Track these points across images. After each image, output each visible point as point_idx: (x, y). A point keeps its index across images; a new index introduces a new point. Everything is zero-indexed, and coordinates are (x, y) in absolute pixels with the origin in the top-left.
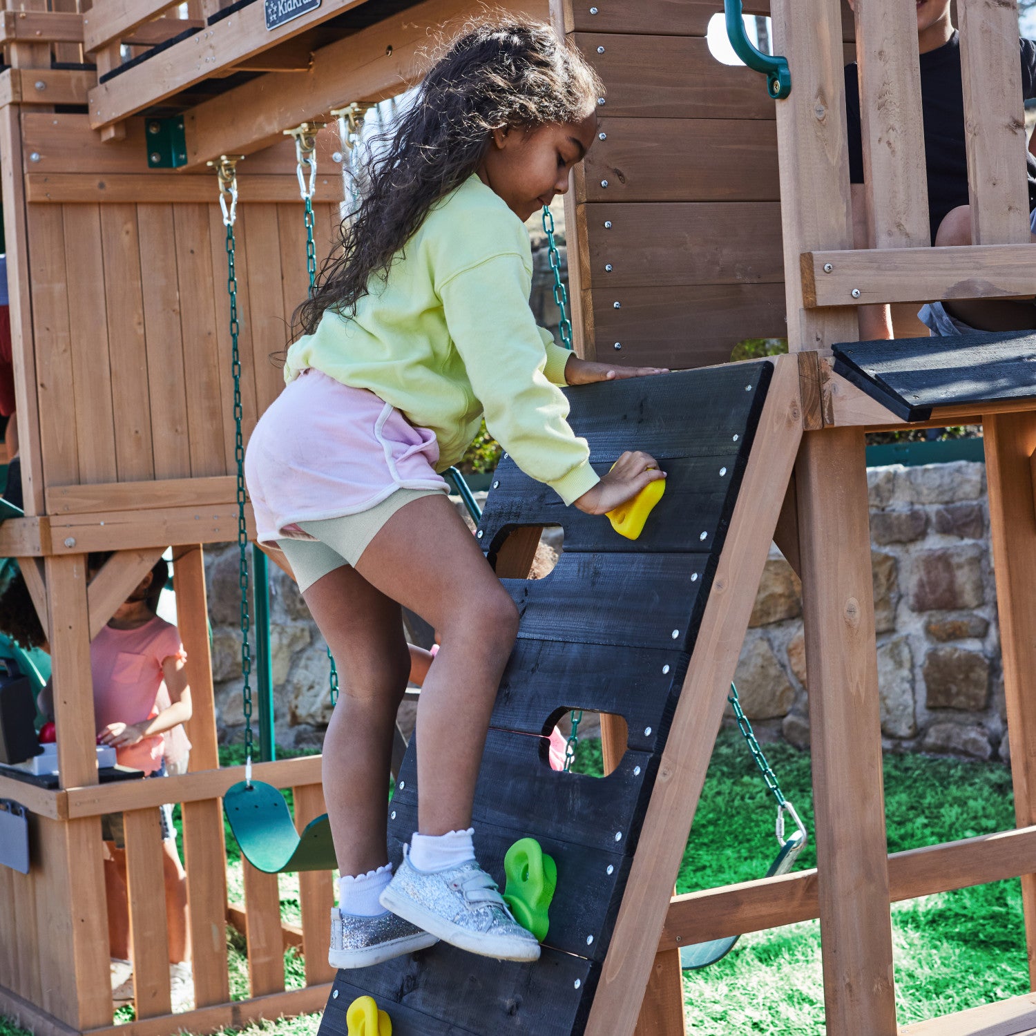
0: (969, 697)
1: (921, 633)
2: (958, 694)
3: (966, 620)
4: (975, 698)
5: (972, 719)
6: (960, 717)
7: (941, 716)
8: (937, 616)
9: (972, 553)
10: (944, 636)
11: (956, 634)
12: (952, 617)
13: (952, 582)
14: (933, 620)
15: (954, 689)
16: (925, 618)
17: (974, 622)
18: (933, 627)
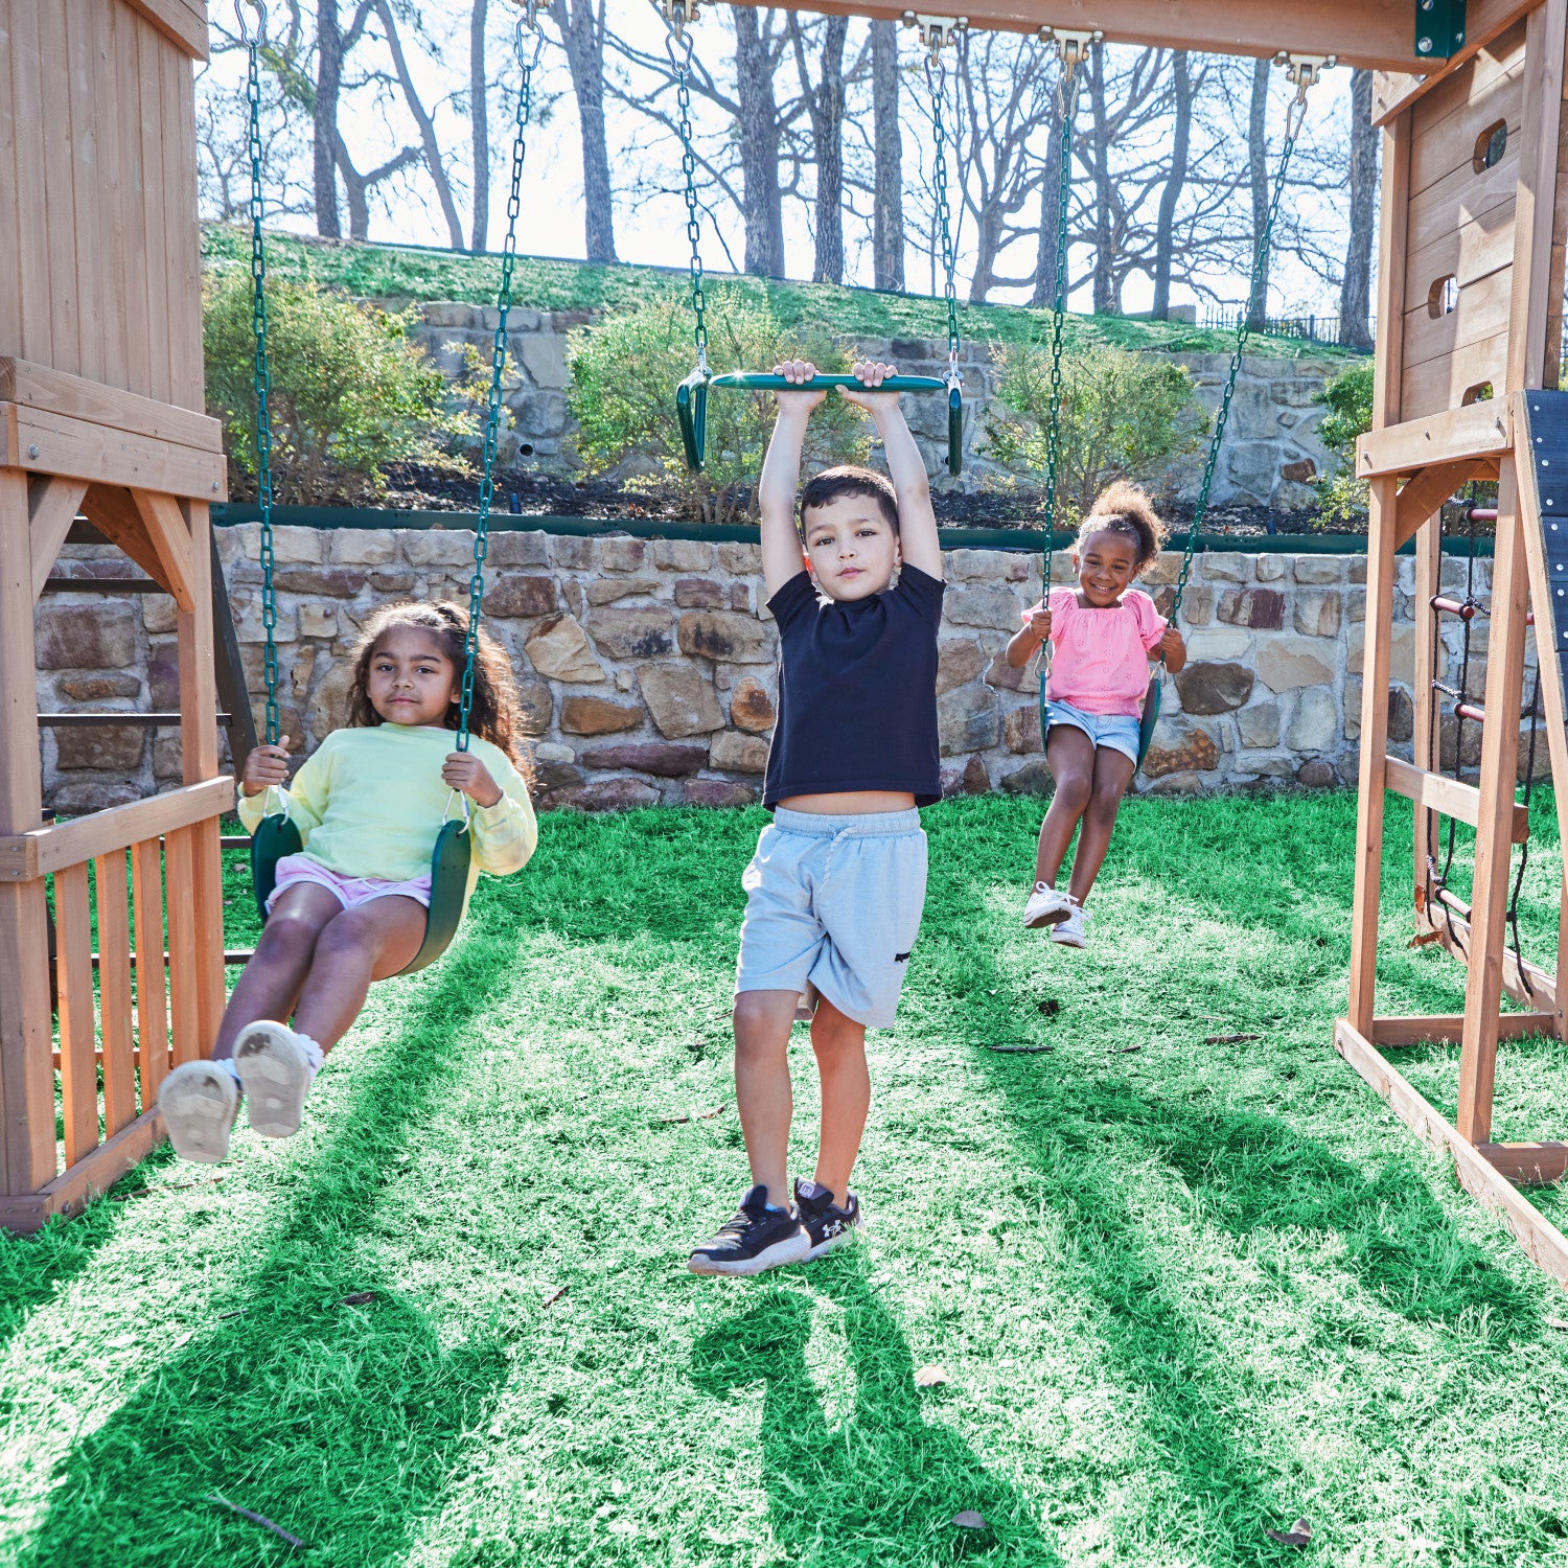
0: (116, 756)
1: (52, 693)
2: (102, 754)
3: (113, 679)
4: (125, 757)
5: (117, 777)
6: (104, 776)
7: (75, 777)
8: (72, 676)
9: (125, 612)
10: (85, 695)
11: (100, 693)
12: (94, 676)
13: (96, 640)
14: (67, 678)
15: (98, 748)
16: (57, 676)
17: (123, 681)
18: (68, 685)
